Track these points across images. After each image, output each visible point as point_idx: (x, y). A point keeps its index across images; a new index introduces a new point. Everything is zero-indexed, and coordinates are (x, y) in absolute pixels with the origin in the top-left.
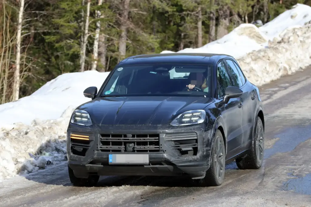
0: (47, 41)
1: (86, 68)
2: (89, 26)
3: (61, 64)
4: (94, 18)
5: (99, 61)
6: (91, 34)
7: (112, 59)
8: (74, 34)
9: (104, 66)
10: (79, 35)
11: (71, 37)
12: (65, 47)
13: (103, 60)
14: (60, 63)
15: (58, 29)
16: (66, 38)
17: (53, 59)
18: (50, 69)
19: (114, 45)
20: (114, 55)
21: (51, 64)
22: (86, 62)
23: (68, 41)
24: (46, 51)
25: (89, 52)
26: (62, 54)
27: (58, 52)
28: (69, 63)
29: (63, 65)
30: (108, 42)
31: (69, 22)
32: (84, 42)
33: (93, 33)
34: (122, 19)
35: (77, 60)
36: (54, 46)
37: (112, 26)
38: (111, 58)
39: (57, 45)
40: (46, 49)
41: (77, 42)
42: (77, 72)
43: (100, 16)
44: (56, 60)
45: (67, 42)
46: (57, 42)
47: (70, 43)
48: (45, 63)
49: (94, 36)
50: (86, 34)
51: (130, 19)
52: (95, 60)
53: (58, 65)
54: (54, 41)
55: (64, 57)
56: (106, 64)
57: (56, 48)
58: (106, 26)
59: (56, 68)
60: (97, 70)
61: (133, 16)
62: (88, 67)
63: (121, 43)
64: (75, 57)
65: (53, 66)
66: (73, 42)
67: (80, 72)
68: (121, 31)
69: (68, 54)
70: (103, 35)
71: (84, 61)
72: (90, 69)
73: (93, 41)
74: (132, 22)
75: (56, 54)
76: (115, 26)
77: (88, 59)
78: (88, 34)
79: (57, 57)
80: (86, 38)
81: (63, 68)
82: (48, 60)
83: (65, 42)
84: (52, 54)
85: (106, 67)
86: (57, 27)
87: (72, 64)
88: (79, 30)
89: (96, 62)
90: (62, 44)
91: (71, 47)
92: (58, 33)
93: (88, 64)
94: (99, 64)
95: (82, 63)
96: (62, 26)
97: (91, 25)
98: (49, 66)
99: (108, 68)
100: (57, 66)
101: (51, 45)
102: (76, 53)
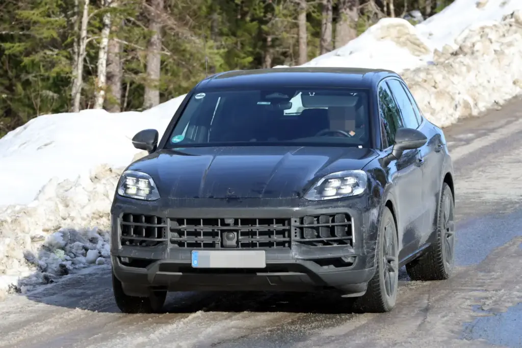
0: (7, 52)
1: (84, 104)
2: (89, 24)
3: (36, 98)
4: (99, 7)
5: (108, 90)
6: (92, 37)
7: (134, 86)
8: (59, 39)
9: (119, 101)
10: (69, 40)
11: (53, 44)
12: (41, 64)
13: (116, 88)
14: (33, 95)
15: (28, 29)
16: (44, 47)
17: (19, 88)
18: (14, 106)
19: (137, 59)
20: (137, 78)
21: (16, 97)
22: (83, 92)
23: (49, 53)
24: (6, 72)
25: (90, 73)
26: (35, 77)
27: (28, 73)
28: (51, 94)
29: (39, 100)
30: (126, 53)
31: (49, 16)
32: (79, 55)
33: (96, 37)
34: (152, 9)
35: (67, 88)
36: (21, 62)
37: (134, 23)
38: (131, 85)
39: (26, 60)
40: (6, 67)
41: (65, 53)
42: (67, 111)
43: (110, 3)
44: (24, 89)
45: (45, 53)
46: (28, 54)
47: (52, 55)
48: (4, 96)
49: (99, 43)
50: (83, 39)
51: (169, 9)
52: (101, 89)
53: (29, 99)
54: (21, 53)
55: (40, 83)
56: (123, 96)
57: (25, 66)
58: (123, 23)
59: (24, 105)
60: (104, 108)
61: (173, 4)
62: (88, 103)
63: (151, 55)
64: (62, 83)
65: (19, 100)
66: (57, 55)
67: (72, 111)
68: (151, 34)
69: (48, 78)
70: (116, 39)
71: (80, 90)
72: (92, 107)
73: (97, 53)
74: (172, 14)
75: (24, 77)
76: (138, 23)
77: (87, 87)
78: (88, 38)
79: (27, 84)
80: (83, 46)
81: (39, 104)
82: (10, 88)
83: (41, 54)
84: (18, 77)
85: (123, 102)
86: (26, 25)
87: (56, 96)
88: (70, 31)
89: (102, 93)
90: (37, 57)
91: (53, 64)
92: (28, 37)
93: (87, 97)
94: (108, 96)
95: (76, 94)
96: (35, 23)
97: (93, 22)
98: (11, 100)
99: (125, 105)
100: (26, 101)
101: (15, 61)
102: (63, 75)
